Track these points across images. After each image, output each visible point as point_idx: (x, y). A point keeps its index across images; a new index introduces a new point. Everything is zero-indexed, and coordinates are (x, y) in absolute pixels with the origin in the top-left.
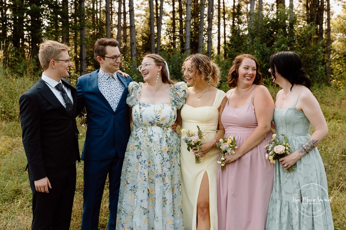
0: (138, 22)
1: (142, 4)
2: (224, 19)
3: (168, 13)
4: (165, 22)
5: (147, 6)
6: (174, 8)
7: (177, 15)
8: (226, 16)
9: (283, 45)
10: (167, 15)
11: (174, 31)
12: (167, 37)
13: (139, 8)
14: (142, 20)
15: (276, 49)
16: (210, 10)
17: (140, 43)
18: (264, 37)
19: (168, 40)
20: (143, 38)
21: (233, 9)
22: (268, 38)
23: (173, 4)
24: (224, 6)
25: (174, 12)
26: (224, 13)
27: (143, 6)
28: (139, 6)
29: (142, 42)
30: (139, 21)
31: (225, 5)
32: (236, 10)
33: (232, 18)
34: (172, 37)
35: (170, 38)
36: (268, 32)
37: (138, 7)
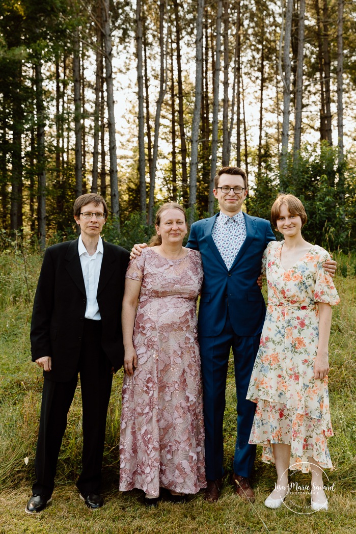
0: (122, 167)
1: (128, 141)
2: (247, 164)
3: (166, 155)
4: (161, 167)
5: (136, 144)
6: (174, 147)
7: (179, 158)
8: (249, 160)
9: (327, 198)
10: (164, 157)
11: (174, 180)
12: (165, 189)
13: (124, 147)
14: (129, 164)
15: (318, 203)
16: (226, 150)
17: (126, 197)
18: (300, 187)
19: (166, 194)
20: (129, 189)
21: (259, 150)
22: (308, 188)
23: (174, 142)
24: (246, 145)
25: (174, 153)
26: (246, 155)
27: (130, 143)
28: (125, 144)
29: (127, 196)
30: (124, 166)
31: (248, 144)
32: (263, 151)
33: (257, 162)
34: (172, 188)
35: (169, 190)
36: (307, 180)
37: (123, 145)
